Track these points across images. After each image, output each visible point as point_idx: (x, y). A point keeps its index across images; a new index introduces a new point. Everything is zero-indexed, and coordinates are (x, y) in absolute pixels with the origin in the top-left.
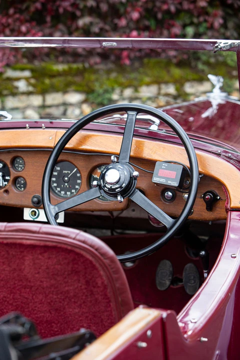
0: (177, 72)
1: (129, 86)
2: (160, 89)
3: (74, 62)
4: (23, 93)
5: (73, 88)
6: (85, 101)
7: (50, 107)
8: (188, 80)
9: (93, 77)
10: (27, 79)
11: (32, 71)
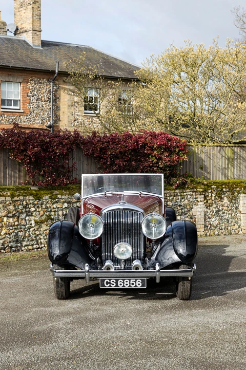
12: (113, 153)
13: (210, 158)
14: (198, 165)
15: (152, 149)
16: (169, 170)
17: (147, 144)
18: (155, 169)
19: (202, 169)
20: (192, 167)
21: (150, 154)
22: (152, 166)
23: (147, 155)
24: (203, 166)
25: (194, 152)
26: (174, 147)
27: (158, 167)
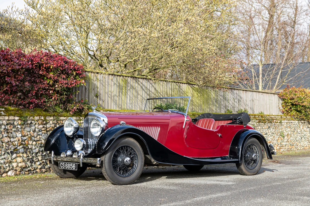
0: (44, 113)
1: (32, 116)
2: (40, 118)
3: (16, 107)
4: (3, 115)
5: (17, 115)
6: (19, 119)
7: (10, 120)
8: (47, 116)
9: (21, 112)
10: (3, 111)
11: (5, 108)
12: (4, 71)
13: (105, 87)
14: (93, 92)
15: (48, 70)
16: (66, 95)
17: (43, 64)
18: (51, 92)
19: (97, 97)
20: (87, 94)
21: (44, 76)
22: (48, 89)
23: (42, 77)
24: (99, 94)
25: (89, 79)
26: (71, 70)
27: (54, 90)
